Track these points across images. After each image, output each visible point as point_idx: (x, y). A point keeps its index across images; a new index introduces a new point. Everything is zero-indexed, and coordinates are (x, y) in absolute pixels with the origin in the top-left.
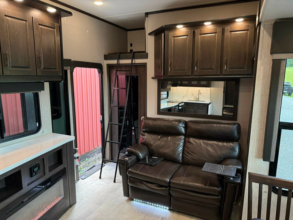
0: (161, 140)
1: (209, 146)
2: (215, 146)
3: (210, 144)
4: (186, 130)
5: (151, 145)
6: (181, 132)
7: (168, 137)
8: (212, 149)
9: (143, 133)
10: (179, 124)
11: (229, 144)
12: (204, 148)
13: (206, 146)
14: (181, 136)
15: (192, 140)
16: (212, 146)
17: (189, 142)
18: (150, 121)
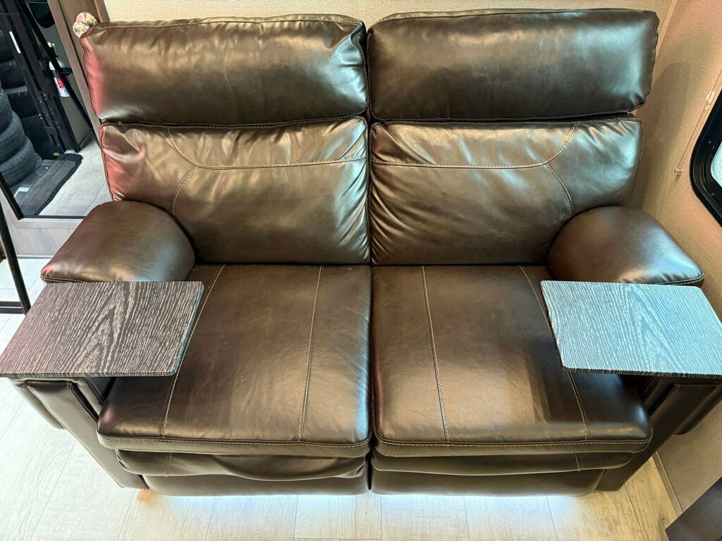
0: (237, 162)
1: (501, 158)
2: (531, 154)
3: (505, 149)
4: (371, 86)
5: (193, 204)
6: (345, 99)
7: (278, 138)
8: (517, 171)
9: (113, 130)
10: (330, 54)
11: (600, 138)
12: (478, 176)
13: (486, 163)
14: (351, 123)
15: (407, 135)
16: (515, 155)
17: (399, 154)
18: (140, 48)
